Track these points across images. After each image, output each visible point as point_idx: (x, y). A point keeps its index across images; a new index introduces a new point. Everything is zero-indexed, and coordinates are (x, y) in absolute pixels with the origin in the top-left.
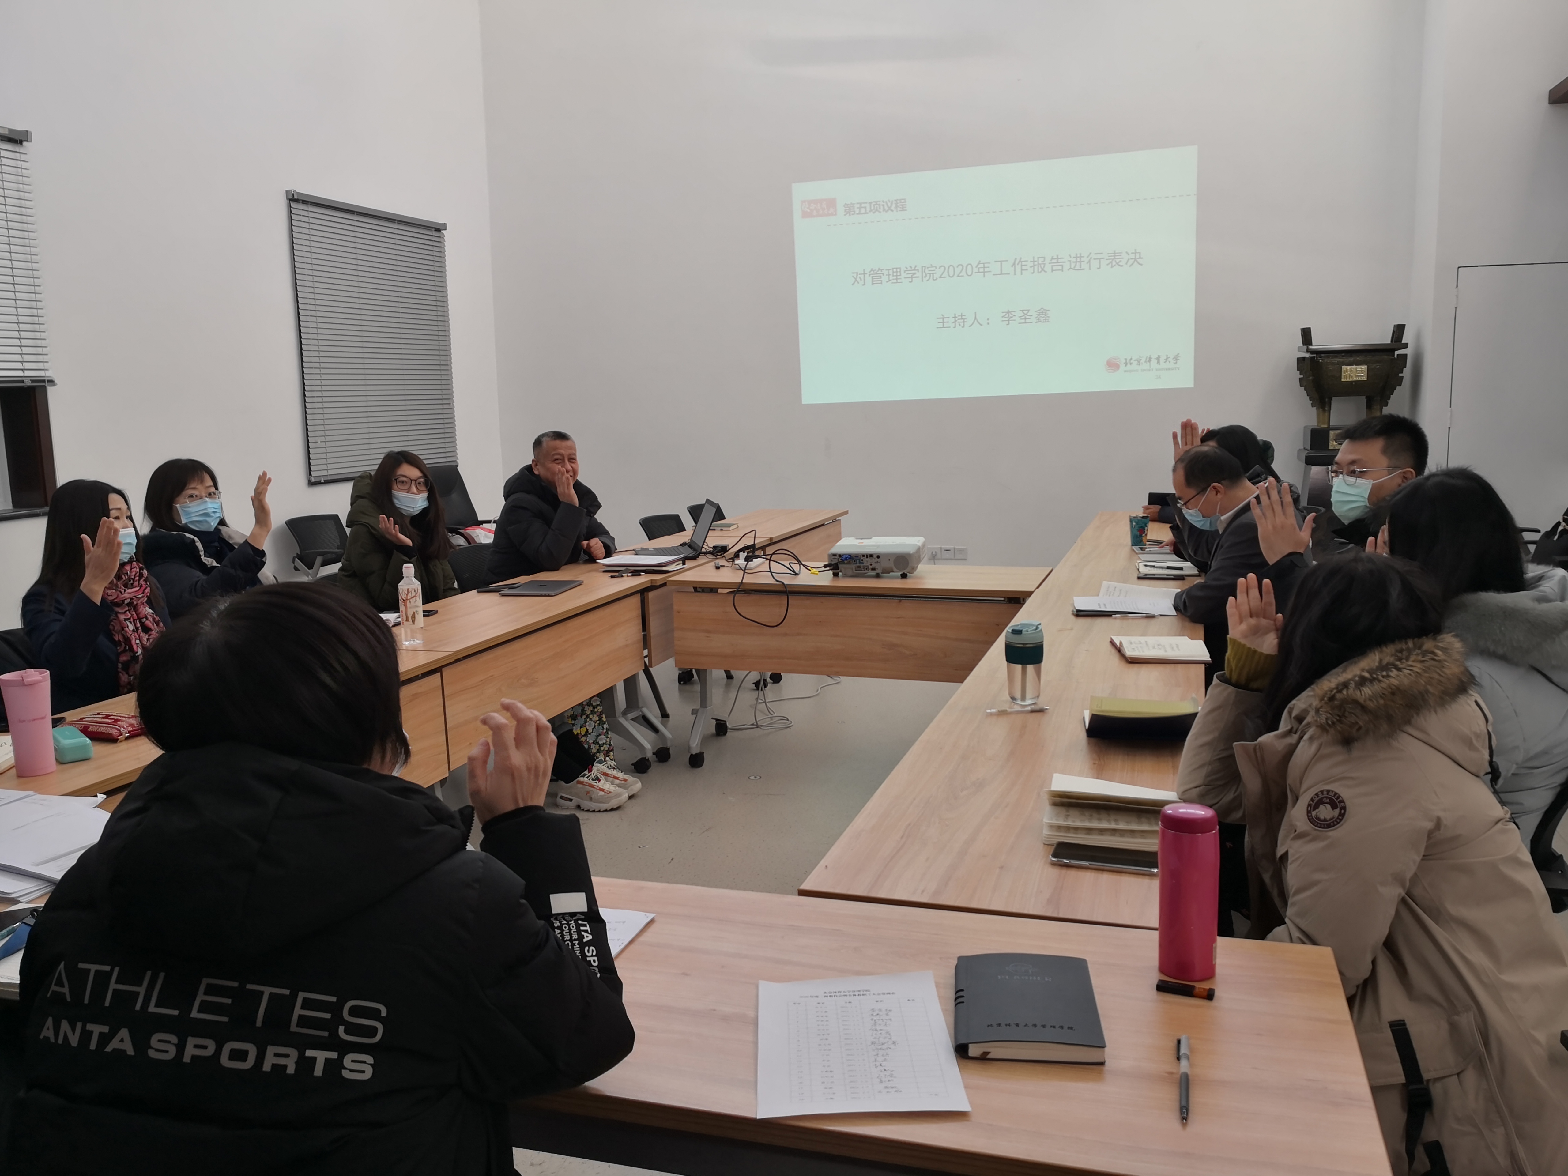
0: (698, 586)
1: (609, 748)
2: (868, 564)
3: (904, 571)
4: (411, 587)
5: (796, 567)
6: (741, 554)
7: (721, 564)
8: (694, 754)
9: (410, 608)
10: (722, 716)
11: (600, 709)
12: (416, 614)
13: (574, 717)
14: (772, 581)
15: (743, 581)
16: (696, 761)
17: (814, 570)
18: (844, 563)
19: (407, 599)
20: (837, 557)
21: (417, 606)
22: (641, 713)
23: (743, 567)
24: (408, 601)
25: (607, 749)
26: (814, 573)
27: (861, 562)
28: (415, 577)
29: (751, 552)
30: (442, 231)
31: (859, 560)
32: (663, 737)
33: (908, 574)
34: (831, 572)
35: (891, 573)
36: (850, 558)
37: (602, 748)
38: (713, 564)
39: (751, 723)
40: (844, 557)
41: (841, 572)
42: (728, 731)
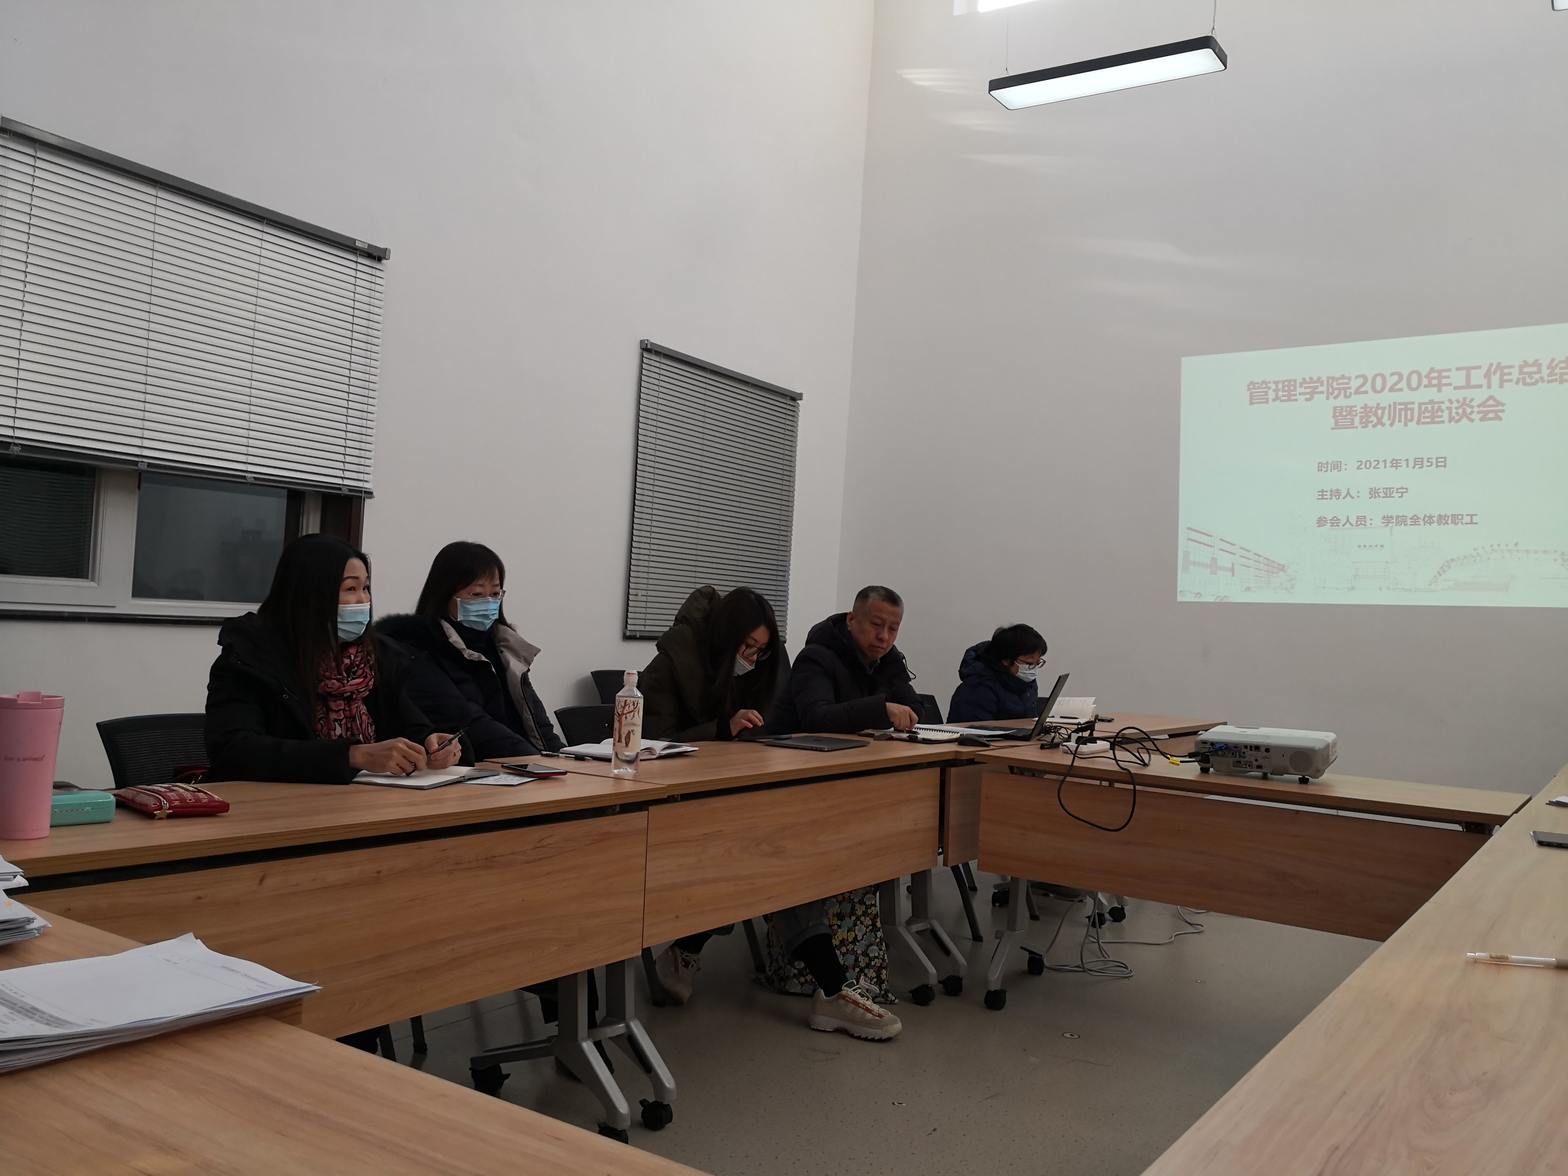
0: (1015, 765)
2: (1253, 760)
3: (1305, 773)
4: (631, 700)
6: (1074, 736)
8: (992, 990)
9: (625, 725)
10: (1039, 949)
12: (632, 734)
14: (1117, 769)
15: (1074, 764)
16: (994, 1000)
17: (1175, 758)
18: (1218, 755)
20: (1208, 746)
22: (931, 928)
24: (624, 716)
26: (1173, 763)
27: (1242, 755)
29: (1088, 734)
30: (798, 401)
31: (1240, 752)
32: (954, 962)
33: (1311, 777)
34: (1198, 765)
35: (1285, 775)
36: (1226, 748)
39: (1076, 965)
40: (1218, 746)
41: (1212, 767)
42: (1044, 969)
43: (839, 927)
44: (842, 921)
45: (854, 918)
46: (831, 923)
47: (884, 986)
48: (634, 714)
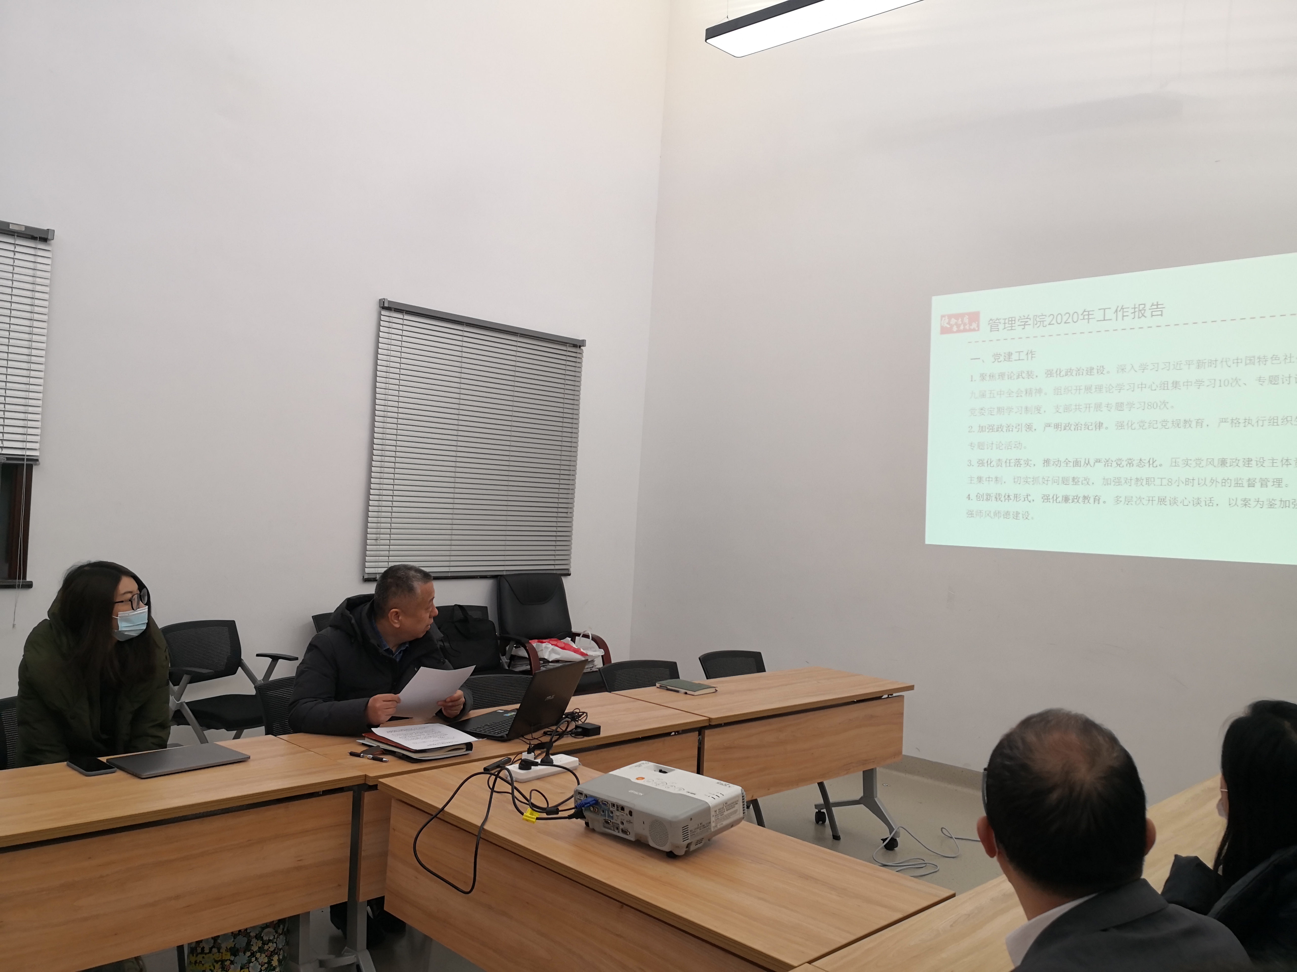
2: (618, 821)
11: (272, 947)
13: (234, 952)
18: (590, 811)
20: (582, 797)
31: (610, 812)
36: (596, 805)
43: (232, 962)
44: (235, 956)
45: (248, 954)
46: (224, 959)
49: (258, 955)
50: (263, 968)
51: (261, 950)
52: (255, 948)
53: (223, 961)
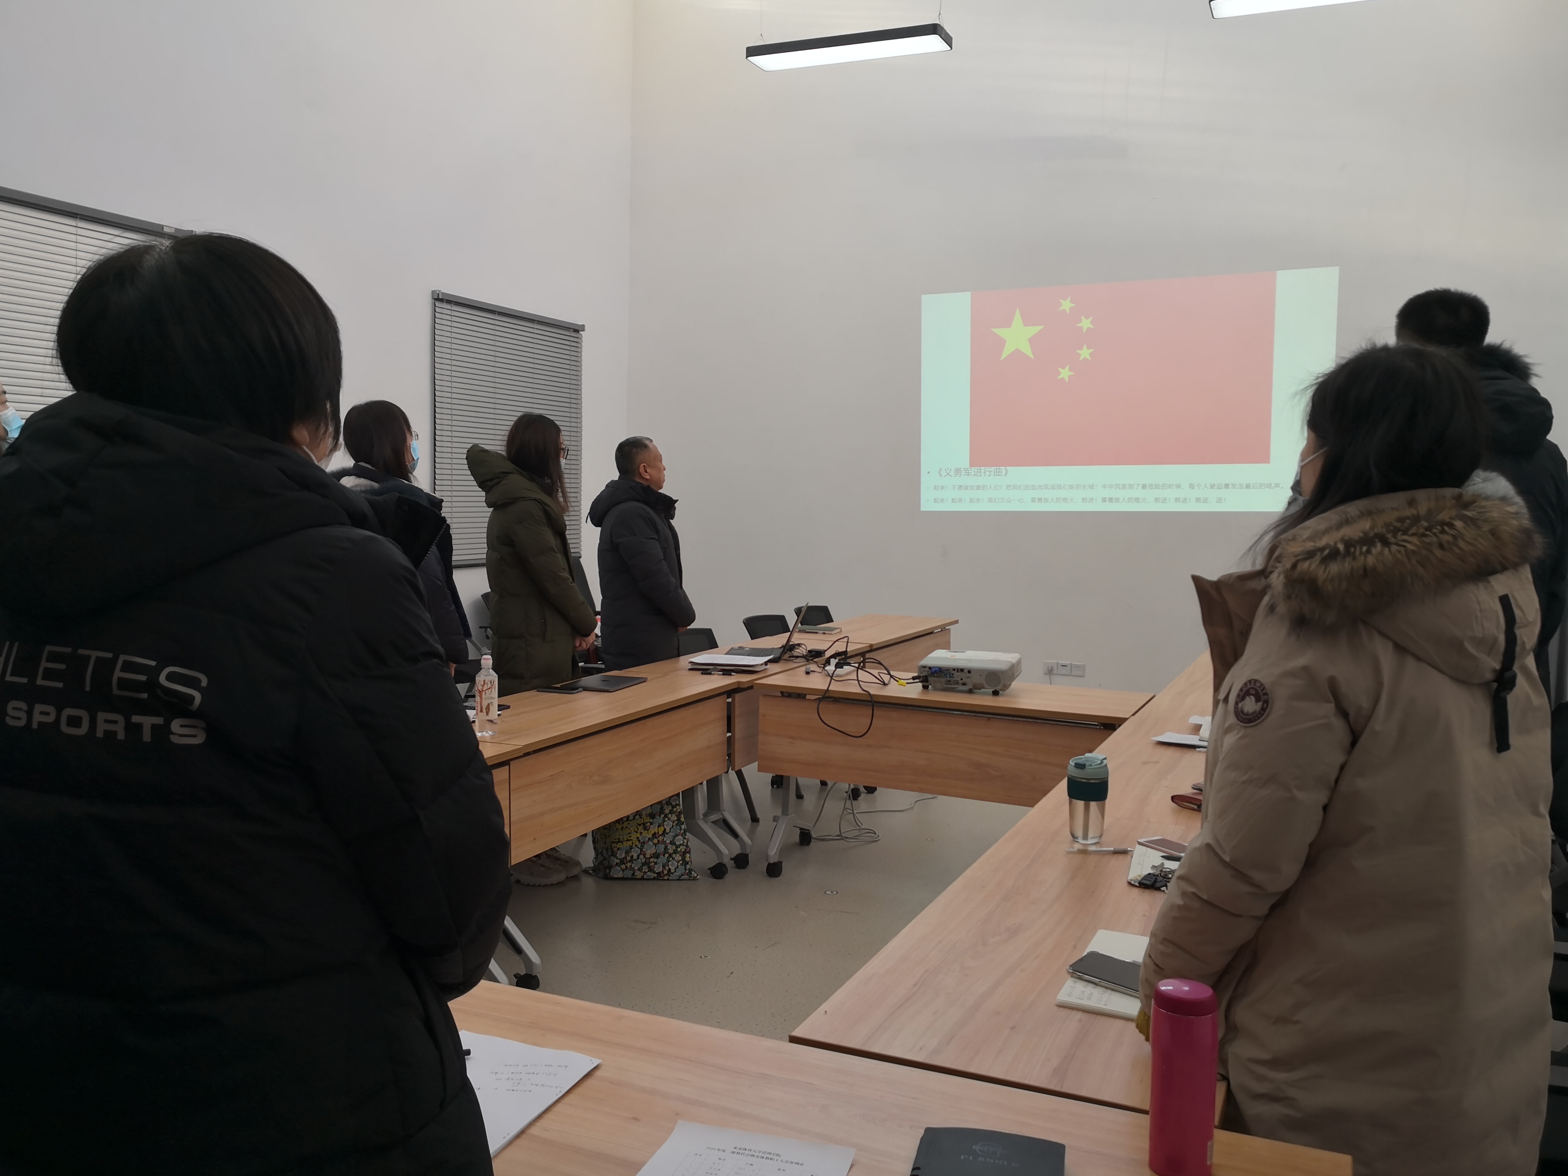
0: (784, 691)
1: (685, 850)
2: (959, 679)
3: (996, 688)
4: (488, 679)
5: (886, 678)
6: (832, 660)
7: (812, 669)
8: (772, 862)
9: (485, 699)
10: (807, 825)
11: (679, 808)
12: (490, 706)
13: (652, 816)
14: (859, 690)
15: (830, 689)
16: (774, 870)
17: (902, 681)
18: (935, 677)
19: (483, 691)
20: (927, 669)
21: (493, 698)
22: (721, 817)
23: (831, 673)
24: (484, 692)
25: (683, 850)
26: (901, 685)
27: (951, 676)
28: (492, 669)
29: (843, 658)
30: (581, 332)
31: (950, 674)
32: (742, 843)
33: (1000, 692)
34: (920, 684)
35: (982, 690)
36: (939, 671)
37: (679, 849)
38: (804, 668)
39: (837, 834)
40: (934, 670)
41: (930, 685)
42: (812, 840)
43: (651, 824)
44: (653, 819)
45: (662, 816)
47: (688, 867)
48: (491, 690)
49: (670, 816)
50: (674, 824)
51: (671, 812)
52: (667, 811)
53: (644, 824)
